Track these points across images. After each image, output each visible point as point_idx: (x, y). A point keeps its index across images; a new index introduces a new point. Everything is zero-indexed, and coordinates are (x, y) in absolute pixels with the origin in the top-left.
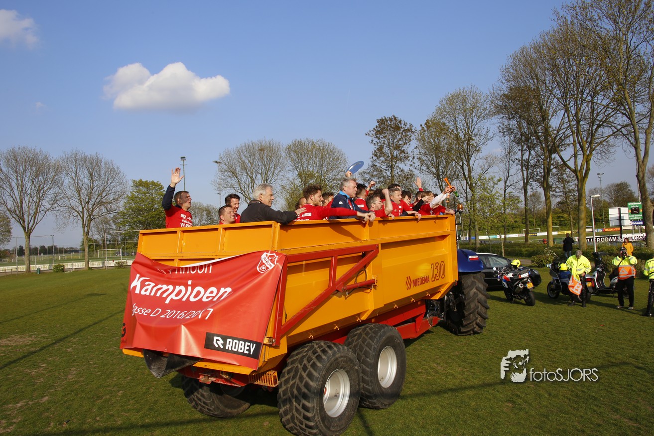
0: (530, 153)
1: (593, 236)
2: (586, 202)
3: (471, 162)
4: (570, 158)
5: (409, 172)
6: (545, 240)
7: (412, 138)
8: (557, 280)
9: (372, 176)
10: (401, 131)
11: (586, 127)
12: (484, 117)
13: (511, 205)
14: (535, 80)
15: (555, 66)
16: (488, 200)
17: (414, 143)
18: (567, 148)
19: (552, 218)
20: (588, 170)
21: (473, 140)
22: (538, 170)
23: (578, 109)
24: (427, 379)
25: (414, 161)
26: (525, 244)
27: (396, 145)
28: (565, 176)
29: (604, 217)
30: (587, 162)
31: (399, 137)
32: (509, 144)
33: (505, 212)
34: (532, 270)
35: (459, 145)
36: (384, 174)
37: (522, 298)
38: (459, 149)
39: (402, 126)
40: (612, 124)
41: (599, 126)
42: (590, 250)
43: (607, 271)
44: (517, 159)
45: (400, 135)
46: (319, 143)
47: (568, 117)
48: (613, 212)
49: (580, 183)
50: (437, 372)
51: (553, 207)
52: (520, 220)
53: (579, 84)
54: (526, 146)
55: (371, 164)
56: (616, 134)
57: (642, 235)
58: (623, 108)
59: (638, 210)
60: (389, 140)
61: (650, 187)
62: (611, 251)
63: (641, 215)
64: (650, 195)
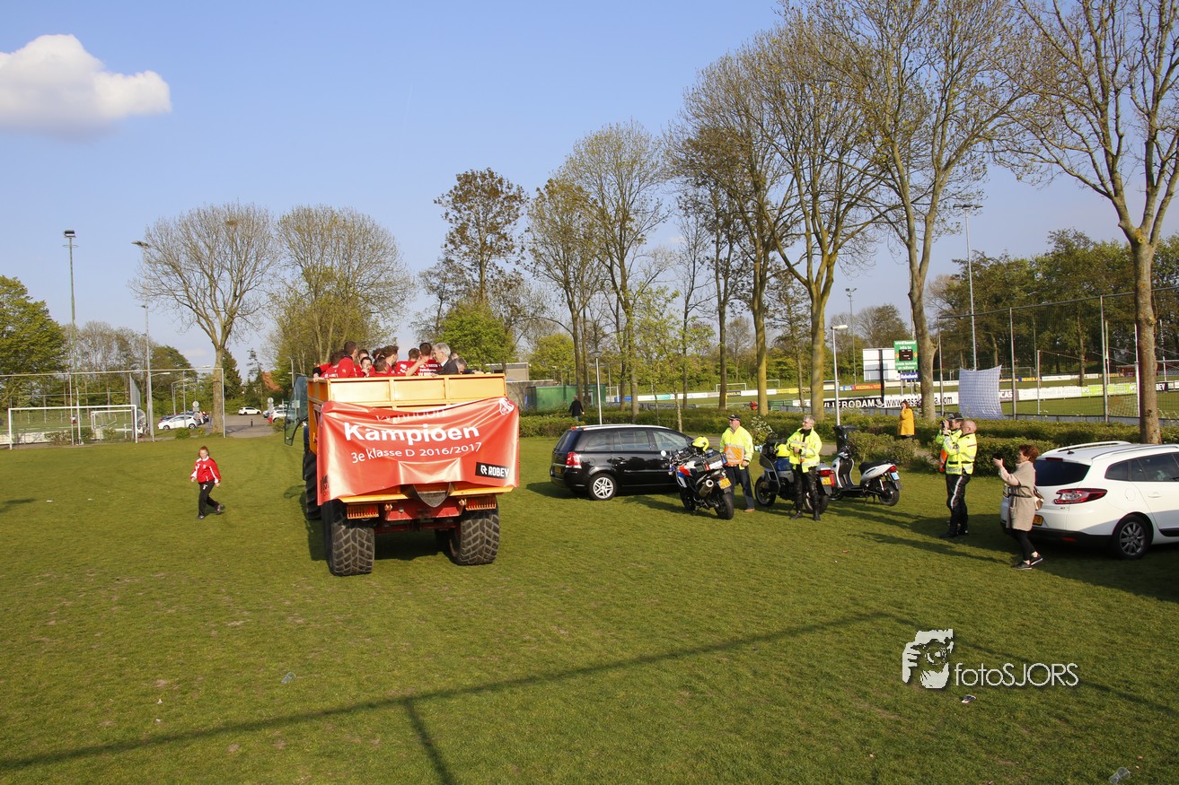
0: (731, 247)
1: (836, 397)
2: (826, 338)
3: (627, 261)
4: (801, 259)
5: (514, 274)
6: (754, 405)
7: (520, 213)
8: (772, 474)
9: (445, 280)
10: (501, 199)
11: (829, 205)
12: (652, 179)
13: (695, 339)
14: (744, 118)
15: (779, 96)
16: (654, 331)
17: (524, 222)
18: (796, 242)
19: (768, 365)
20: (829, 281)
21: (632, 220)
22: (745, 279)
23: (815, 174)
24: (539, 654)
25: (524, 254)
26: (718, 410)
27: (491, 224)
28: (790, 291)
29: (854, 364)
30: (828, 267)
31: (496, 209)
32: (695, 231)
33: (684, 352)
35: (606, 228)
36: (468, 278)
37: (710, 506)
38: (605, 236)
39: (504, 190)
40: (872, 203)
41: (850, 205)
42: (830, 422)
43: (857, 458)
44: (708, 259)
45: (499, 205)
46: (345, 214)
47: (799, 186)
48: (870, 357)
49: (815, 304)
50: (557, 640)
51: (769, 345)
52: (712, 368)
53: (819, 131)
54: (724, 235)
55: (443, 257)
56: (878, 220)
57: (916, 397)
58: (890, 177)
59: (911, 354)
60: (478, 214)
61: (931, 314)
62: (864, 425)
63: (916, 363)
64: (930, 329)
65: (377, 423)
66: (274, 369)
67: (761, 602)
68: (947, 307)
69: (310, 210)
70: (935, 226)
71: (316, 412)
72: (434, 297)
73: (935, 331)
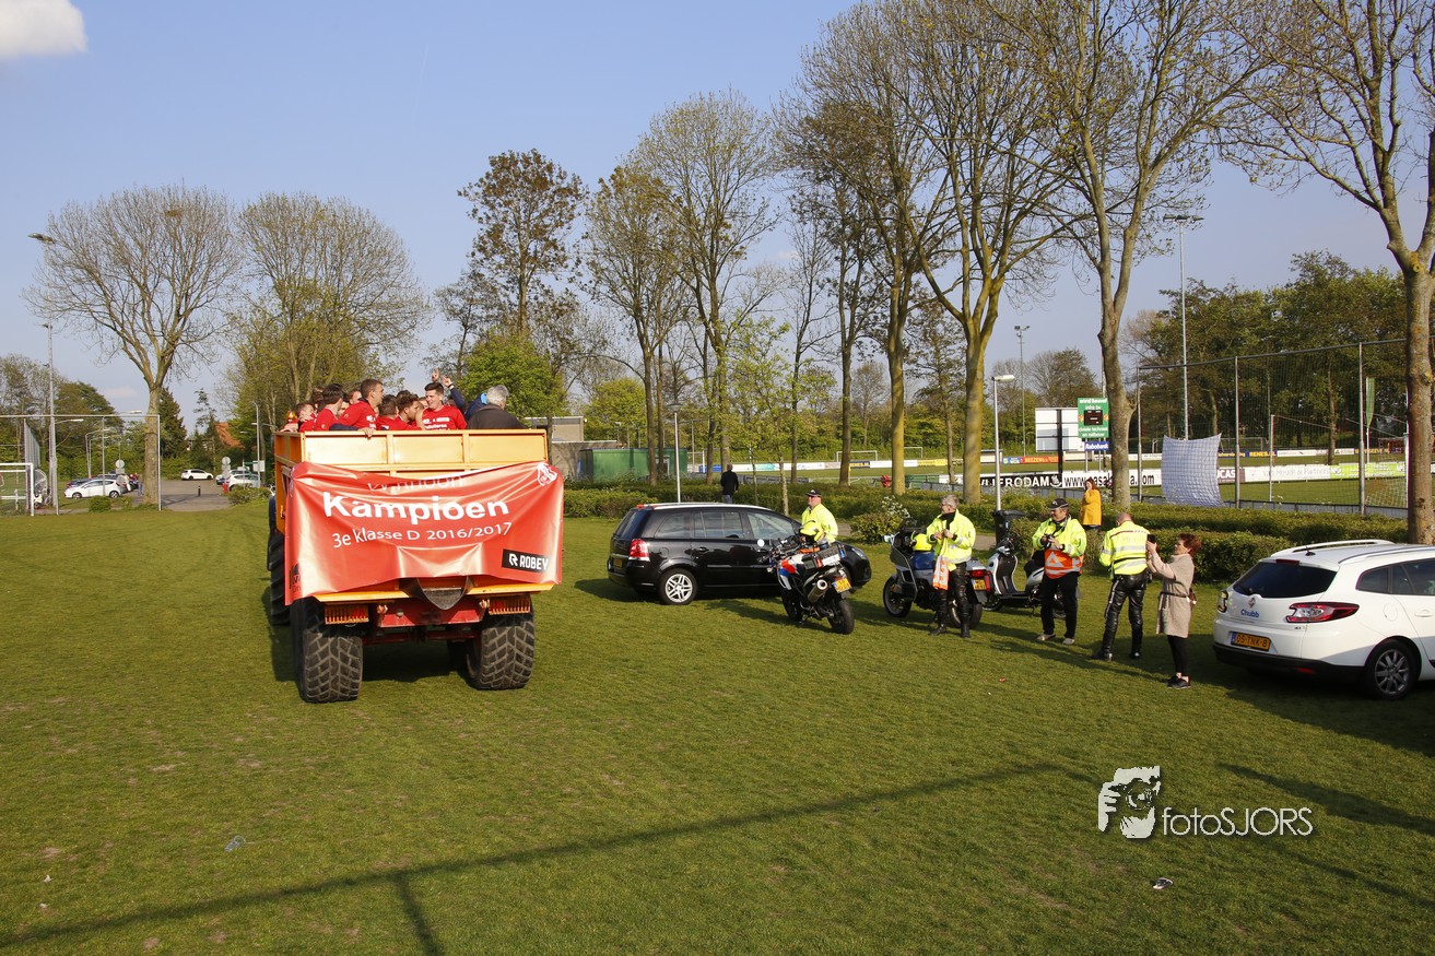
0: (861, 266)
1: (996, 473)
2: (986, 392)
3: (720, 282)
4: (955, 285)
5: (565, 296)
6: (887, 480)
7: (576, 212)
8: (907, 574)
9: (471, 302)
10: (550, 193)
11: (994, 213)
12: (756, 170)
13: (809, 390)
14: (883, 90)
15: (931, 61)
16: (754, 377)
17: (581, 225)
18: (949, 261)
19: (908, 427)
20: (992, 314)
21: (729, 227)
22: (878, 309)
23: (977, 170)
24: (583, 812)
25: (580, 269)
26: (839, 486)
27: (536, 226)
28: (940, 327)
29: (1024, 428)
30: (991, 296)
31: (543, 206)
32: (812, 243)
33: (794, 407)
34: (849, 549)
35: (693, 236)
36: (502, 299)
37: (823, 616)
38: (690, 246)
39: (554, 179)
40: (1053, 211)
41: (1023, 213)
42: (988, 506)
43: (1023, 554)
44: (829, 281)
45: (547, 201)
46: (335, 206)
47: (955, 186)
48: (1045, 419)
49: (972, 347)
50: (609, 794)
51: (909, 399)
52: (832, 429)
53: (985, 111)
54: (852, 250)
55: (469, 270)
56: (1060, 234)
57: (1106, 474)
58: (1079, 175)
59: (1100, 416)
60: (518, 212)
61: (1128, 364)
62: (1034, 510)
63: (1106, 429)
64: (1127, 383)
65: (369, 493)
66: (232, 417)
67: (886, 746)
68: (1151, 354)
69: (285, 200)
70: (1138, 244)
71: (284, 476)
72: (456, 324)
73: (1134, 386)
